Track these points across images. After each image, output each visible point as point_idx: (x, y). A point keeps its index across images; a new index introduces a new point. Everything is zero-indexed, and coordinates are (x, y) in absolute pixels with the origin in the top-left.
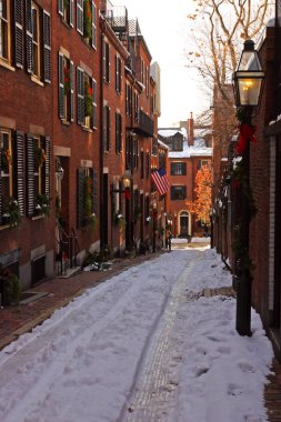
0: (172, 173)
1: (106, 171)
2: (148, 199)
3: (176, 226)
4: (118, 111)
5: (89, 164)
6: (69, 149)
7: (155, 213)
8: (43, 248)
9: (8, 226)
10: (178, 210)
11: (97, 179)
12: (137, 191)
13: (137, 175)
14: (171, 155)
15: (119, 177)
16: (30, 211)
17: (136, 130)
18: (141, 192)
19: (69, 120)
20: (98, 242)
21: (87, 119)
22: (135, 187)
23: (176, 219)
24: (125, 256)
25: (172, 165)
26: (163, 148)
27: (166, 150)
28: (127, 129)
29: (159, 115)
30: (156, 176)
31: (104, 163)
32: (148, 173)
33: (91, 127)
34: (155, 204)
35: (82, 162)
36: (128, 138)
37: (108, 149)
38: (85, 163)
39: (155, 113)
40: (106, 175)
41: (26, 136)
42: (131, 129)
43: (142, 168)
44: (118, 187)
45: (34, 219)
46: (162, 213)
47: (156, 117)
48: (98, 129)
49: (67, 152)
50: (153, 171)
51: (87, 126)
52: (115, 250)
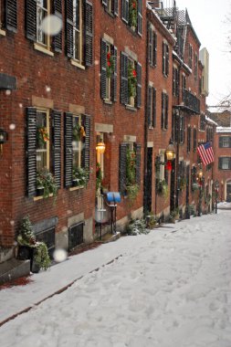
0: (221, 146)
1: (150, 145)
2: (194, 169)
3: (223, 193)
4: (165, 91)
5: (133, 139)
6: (112, 126)
7: (201, 182)
8: (82, 215)
9: (41, 197)
10: (225, 178)
11: (142, 152)
12: (183, 163)
13: (183, 148)
14: (219, 129)
15: (164, 150)
16: (68, 183)
17: (182, 109)
18: (187, 163)
19: (112, 100)
20: (142, 209)
21: (132, 99)
22: (181, 159)
23: (223, 186)
24: (170, 221)
25: (221, 139)
26: (210, 124)
27: (214, 126)
28: (174, 107)
29: (207, 95)
30: (201, 149)
31: (149, 138)
32: (195, 146)
33: (136, 106)
34: (201, 174)
35: (125, 137)
36: (174, 115)
37: (153, 126)
38: (129, 138)
39: (203, 93)
40: (151, 149)
41: (65, 114)
42: (177, 108)
43: (189, 141)
44: (163, 160)
45: (71, 189)
46: (209, 181)
47: (204, 97)
48: (142, 107)
49: (109, 128)
50: (200, 144)
51: (131, 106)
52: (159, 215)
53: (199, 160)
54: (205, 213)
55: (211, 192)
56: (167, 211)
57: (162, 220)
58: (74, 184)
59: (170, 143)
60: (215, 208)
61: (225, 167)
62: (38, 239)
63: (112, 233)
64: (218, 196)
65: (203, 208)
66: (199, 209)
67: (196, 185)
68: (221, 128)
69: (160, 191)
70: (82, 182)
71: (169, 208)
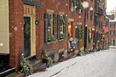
0: (111, 27)
1: (86, 26)
2: (102, 34)
3: (111, 43)
5: (81, 24)
7: (104, 39)
8: (63, 49)
9: (50, 43)
10: (112, 37)
11: (83, 28)
12: (98, 32)
14: (110, 21)
15: (91, 28)
16: (59, 38)
17: (98, 14)
18: (99, 32)
19: (73, 10)
20: (83, 47)
21: (80, 10)
22: (97, 31)
23: (111, 40)
24: (93, 52)
25: (111, 24)
26: (107, 19)
27: (109, 20)
28: (95, 13)
29: (106, 9)
30: (104, 27)
31: (86, 23)
32: (102, 26)
33: (81, 13)
34: (104, 36)
35: (78, 23)
36: (95, 16)
37: (87, 19)
38: (79, 23)
39: (105, 8)
40: (87, 27)
41: (58, 15)
42: (96, 13)
43: (100, 25)
44: (91, 31)
45: (60, 40)
46: (106, 38)
47: (105, 9)
48: (84, 13)
49: (72, 20)
50: (103, 26)
51: (80, 12)
52: (89, 50)
53: (103, 31)
54: (105, 49)
55: (107, 42)
56: (92, 48)
57: (90, 51)
58: (61, 39)
59: (93, 25)
60: (108, 48)
61: (112, 34)
62: (49, 56)
63: (73, 55)
64: (110, 44)
65: (104, 47)
66: (103, 48)
67: (102, 40)
68: (111, 20)
69: (90, 41)
70: (63, 38)
71: (92, 47)
